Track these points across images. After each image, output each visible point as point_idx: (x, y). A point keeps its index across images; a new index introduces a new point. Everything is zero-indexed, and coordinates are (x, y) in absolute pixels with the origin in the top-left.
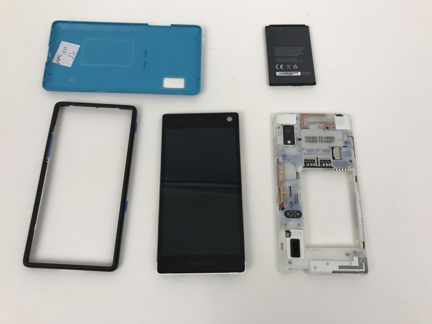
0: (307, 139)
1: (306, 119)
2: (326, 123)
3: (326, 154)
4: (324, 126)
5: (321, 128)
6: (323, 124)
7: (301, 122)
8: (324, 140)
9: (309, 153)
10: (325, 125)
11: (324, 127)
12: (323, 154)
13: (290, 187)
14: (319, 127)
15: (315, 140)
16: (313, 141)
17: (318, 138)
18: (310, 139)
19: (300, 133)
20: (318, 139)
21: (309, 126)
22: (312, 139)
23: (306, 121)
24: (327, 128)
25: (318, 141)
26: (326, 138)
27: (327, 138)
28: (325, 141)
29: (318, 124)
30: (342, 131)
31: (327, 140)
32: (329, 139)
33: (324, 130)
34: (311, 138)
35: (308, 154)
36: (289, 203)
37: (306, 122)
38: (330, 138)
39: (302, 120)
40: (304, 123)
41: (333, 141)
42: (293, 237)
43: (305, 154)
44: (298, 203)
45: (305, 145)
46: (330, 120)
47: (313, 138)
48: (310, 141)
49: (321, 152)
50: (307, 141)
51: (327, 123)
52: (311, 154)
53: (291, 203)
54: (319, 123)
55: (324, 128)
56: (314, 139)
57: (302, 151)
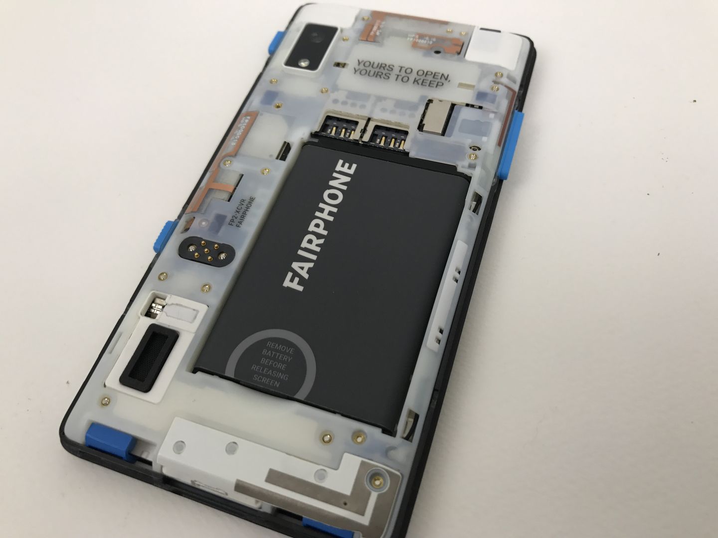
0: (362, 67)
1: (383, 23)
2: (440, 40)
3: (402, 114)
4: (430, 45)
5: (420, 48)
6: (431, 41)
7: (365, 25)
9: (350, 101)
10: (435, 42)
11: (429, 49)
12: (392, 112)
13: (242, 175)
14: (415, 45)
15: (385, 72)
16: (377, 75)
17: (396, 69)
18: (369, 69)
19: (349, 50)
20: (395, 72)
21: (384, 38)
22: (377, 70)
23: (382, 26)
24: (438, 52)
25: (393, 77)
26: (421, 73)
27: (427, 74)
28: (415, 81)
29: (414, 38)
30: (482, 66)
31: (423, 78)
32: (429, 78)
33: (427, 55)
34: (375, 66)
35: (344, 103)
36: (211, 218)
37: (379, 28)
38: (434, 74)
39: (370, 22)
40: (375, 28)
41: (440, 84)
42: (163, 319)
43: (335, 101)
44: (240, 223)
45: (348, 80)
46: (455, 36)
47: (382, 66)
48: (368, 73)
49: (389, 104)
50: (358, 72)
51: (443, 40)
52: (353, 105)
53: (220, 220)
54: (417, 37)
55: (427, 51)
56: (381, 70)
57: (333, 92)
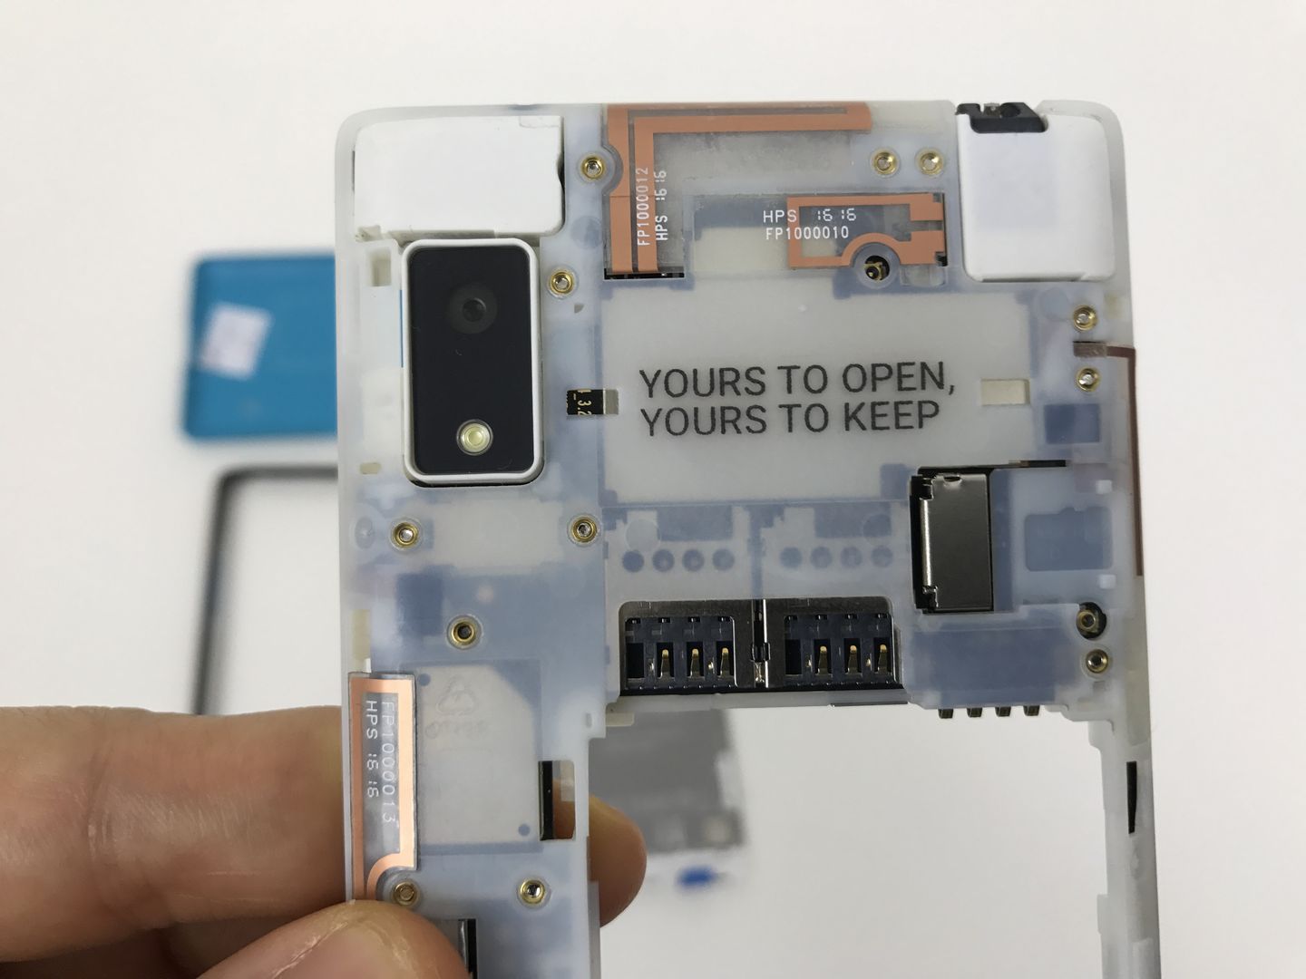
0: (662, 401)
1: (662, 174)
2: (870, 212)
3: (851, 557)
4: (842, 244)
5: (817, 267)
6: (839, 222)
7: (605, 201)
8: (835, 398)
9: (679, 549)
10: (856, 229)
11: (846, 261)
12: (821, 557)
13: (471, 923)
14: (797, 262)
15: (744, 402)
16: (724, 421)
17: (775, 381)
18: (689, 402)
19: (596, 333)
20: (775, 395)
21: (686, 250)
22: (717, 401)
23: (661, 194)
24: (879, 266)
25: (776, 418)
26: (855, 379)
27: (873, 375)
28: (850, 417)
29: (784, 222)
30: (1026, 287)
31: (867, 396)
32: (887, 391)
33: (845, 286)
34: (704, 386)
35: (663, 560)
37: (658, 208)
38: (898, 372)
39: (615, 182)
40: (643, 214)
41: (928, 409)
43: (633, 561)
45: (641, 465)
46: (907, 176)
47: (724, 379)
48: (691, 422)
49: (798, 529)
50: (661, 425)
51: (878, 209)
52: (693, 561)
54: (793, 216)
55: (841, 269)
56: (730, 399)
57: (612, 527)
